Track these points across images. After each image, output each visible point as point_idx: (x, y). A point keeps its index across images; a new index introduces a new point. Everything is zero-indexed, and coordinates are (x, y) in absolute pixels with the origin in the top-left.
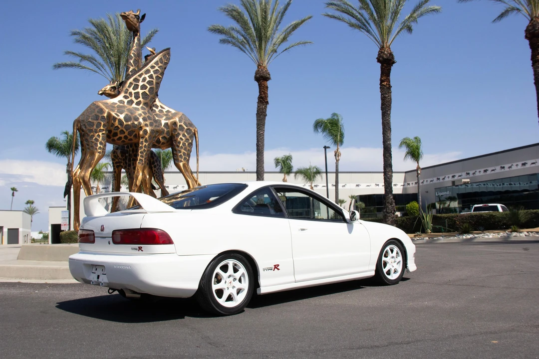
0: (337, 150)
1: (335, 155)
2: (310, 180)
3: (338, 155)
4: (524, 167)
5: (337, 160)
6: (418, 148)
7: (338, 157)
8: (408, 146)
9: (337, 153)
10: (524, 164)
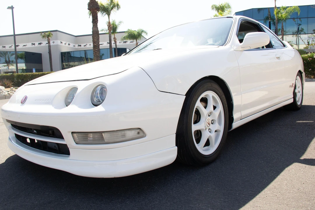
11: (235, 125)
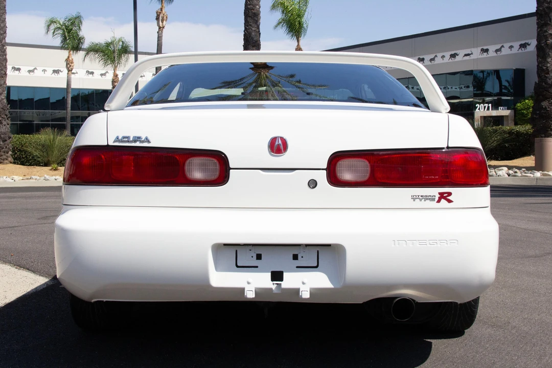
0: (161, 9)
1: (157, 19)
2: (113, 61)
3: (163, 18)
4: (453, 60)
5: (160, 28)
6: (300, 16)
7: (162, 22)
8: (285, 10)
9: (161, 15)
10: (453, 56)
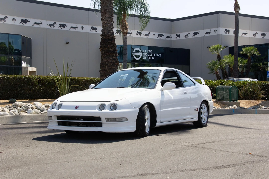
11: (158, 124)
